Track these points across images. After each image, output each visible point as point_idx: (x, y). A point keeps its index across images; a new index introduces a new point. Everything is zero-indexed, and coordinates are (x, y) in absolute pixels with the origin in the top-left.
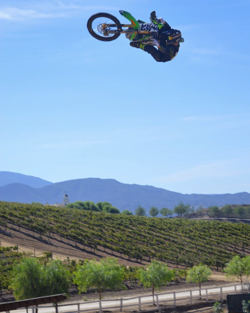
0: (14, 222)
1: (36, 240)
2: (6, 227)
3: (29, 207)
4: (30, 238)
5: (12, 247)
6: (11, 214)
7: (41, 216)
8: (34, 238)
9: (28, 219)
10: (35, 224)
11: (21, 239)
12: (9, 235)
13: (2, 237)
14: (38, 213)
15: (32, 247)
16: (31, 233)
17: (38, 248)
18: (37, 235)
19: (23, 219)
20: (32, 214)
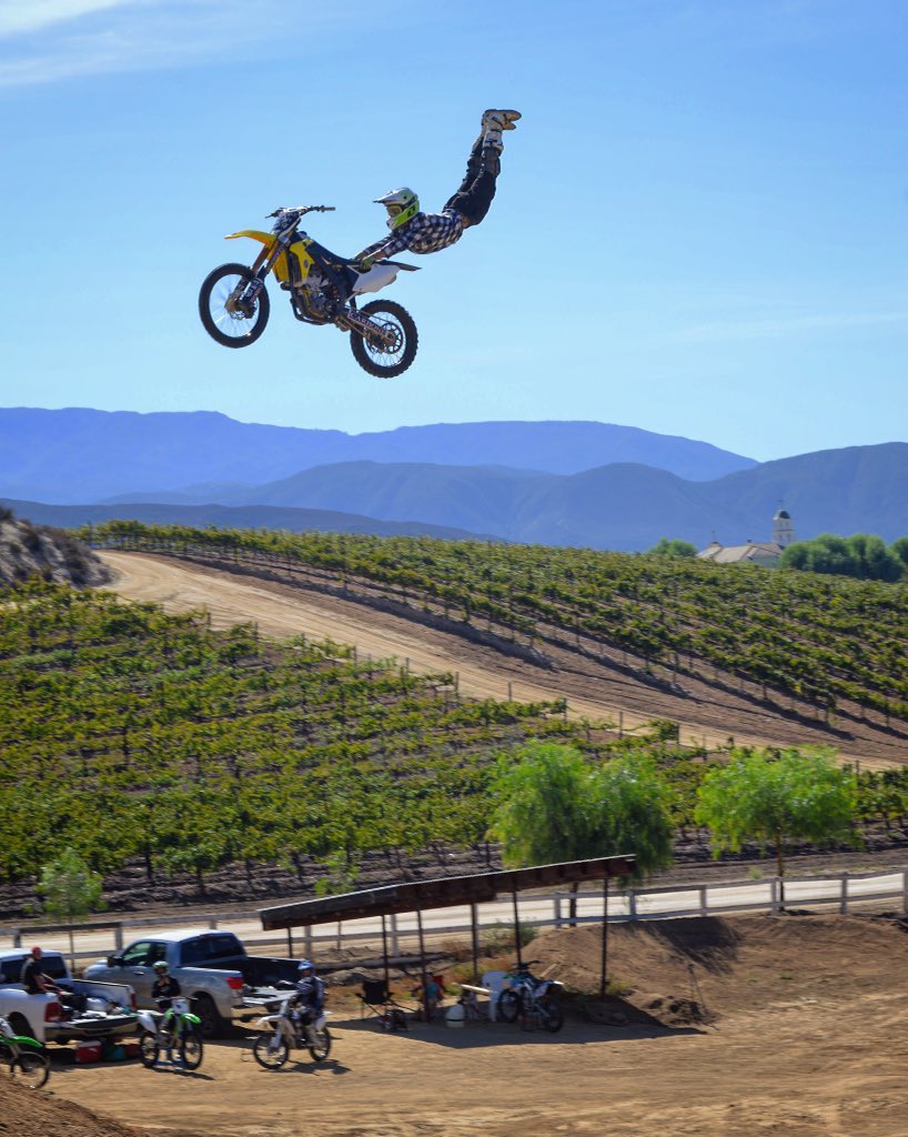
0: (558, 618)
1: (630, 680)
2: (533, 634)
3: (615, 566)
4: (612, 674)
5: (546, 705)
6: (551, 593)
7: (654, 599)
8: (627, 671)
9: (609, 609)
10: (629, 627)
11: (582, 678)
12: (544, 664)
13: (519, 669)
14: (643, 587)
15: (617, 702)
16: (617, 655)
17: (635, 707)
18: (636, 663)
19: (593, 609)
20: (623, 591)
